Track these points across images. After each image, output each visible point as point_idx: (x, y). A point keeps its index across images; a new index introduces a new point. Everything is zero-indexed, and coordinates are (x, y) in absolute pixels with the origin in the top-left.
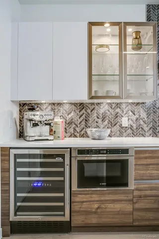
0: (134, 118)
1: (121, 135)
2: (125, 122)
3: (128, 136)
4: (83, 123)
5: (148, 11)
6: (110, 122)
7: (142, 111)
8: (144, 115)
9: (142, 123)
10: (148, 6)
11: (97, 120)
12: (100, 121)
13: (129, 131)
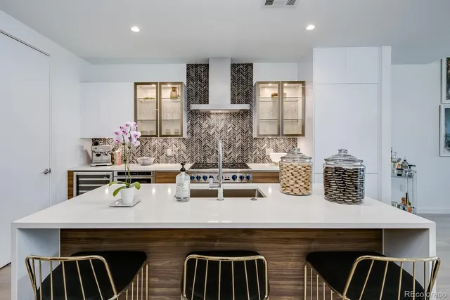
0: (177, 149)
1: (167, 162)
2: (169, 152)
3: (172, 162)
4: (139, 153)
5: (188, 69)
6: (159, 152)
7: (182, 144)
8: (184, 147)
9: (182, 153)
10: (188, 65)
11: (149, 150)
12: (151, 151)
13: (173, 159)
